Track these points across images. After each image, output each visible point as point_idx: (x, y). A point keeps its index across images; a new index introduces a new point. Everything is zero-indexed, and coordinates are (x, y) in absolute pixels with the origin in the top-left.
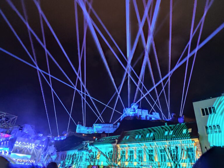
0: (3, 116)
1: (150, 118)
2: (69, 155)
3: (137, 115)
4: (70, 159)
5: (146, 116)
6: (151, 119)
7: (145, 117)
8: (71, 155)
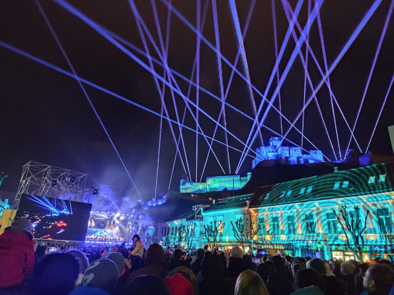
0: (66, 175)
1: (306, 161)
2: (173, 228)
3: (281, 158)
4: (176, 234)
5: (298, 158)
6: (308, 162)
7: (296, 159)
8: (176, 227)
